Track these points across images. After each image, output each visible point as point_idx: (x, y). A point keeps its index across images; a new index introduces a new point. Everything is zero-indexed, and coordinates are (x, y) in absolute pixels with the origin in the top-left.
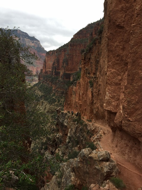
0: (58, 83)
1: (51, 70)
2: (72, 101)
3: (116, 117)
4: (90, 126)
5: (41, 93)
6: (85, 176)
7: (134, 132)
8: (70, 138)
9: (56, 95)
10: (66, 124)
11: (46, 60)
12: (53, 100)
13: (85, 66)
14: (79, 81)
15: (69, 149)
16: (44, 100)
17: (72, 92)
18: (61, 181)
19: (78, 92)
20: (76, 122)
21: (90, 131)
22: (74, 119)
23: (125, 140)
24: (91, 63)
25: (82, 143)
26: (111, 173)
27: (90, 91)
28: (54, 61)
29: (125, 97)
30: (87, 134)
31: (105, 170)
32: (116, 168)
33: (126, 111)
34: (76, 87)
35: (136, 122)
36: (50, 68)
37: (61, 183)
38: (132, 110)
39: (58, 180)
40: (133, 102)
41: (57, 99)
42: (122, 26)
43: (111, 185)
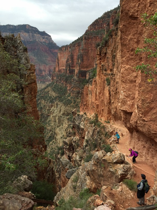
0: (73, 82)
1: (64, 68)
2: (88, 102)
3: (131, 117)
4: (108, 128)
5: (56, 94)
6: (100, 179)
7: (150, 133)
8: (87, 141)
9: (72, 95)
10: (82, 127)
11: (59, 57)
12: (68, 101)
13: (101, 62)
14: (96, 79)
15: (86, 153)
16: (58, 102)
17: (87, 92)
18: (77, 186)
19: (94, 91)
20: (93, 124)
21: (108, 133)
22: (91, 121)
23: (142, 141)
24: (107, 58)
25: (99, 146)
26: (126, 175)
27: (107, 90)
28: (68, 58)
29: (139, 96)
30: (105, 136)
31: (120, 172)
32: (131, 170)
33: (141, 111)
34: (92, 85)
35: (151, 122)
36: (63, 66)
37: (77, 187)
38: (147, 109)
39: (74, 184)
40: (147, 100)
41: (72, 100)
42: (136, 16)
43: (124, 187)
